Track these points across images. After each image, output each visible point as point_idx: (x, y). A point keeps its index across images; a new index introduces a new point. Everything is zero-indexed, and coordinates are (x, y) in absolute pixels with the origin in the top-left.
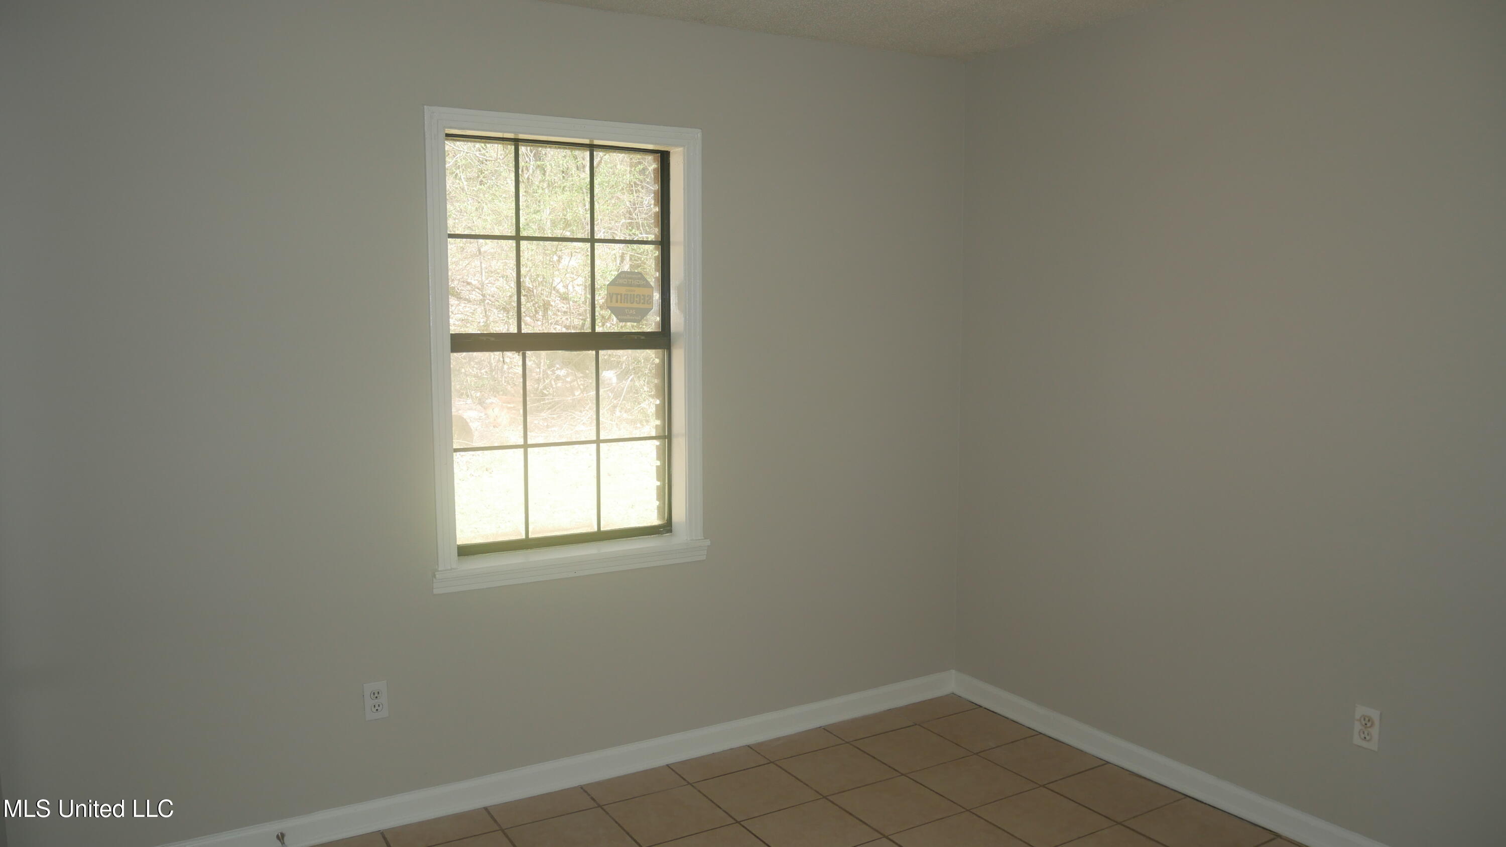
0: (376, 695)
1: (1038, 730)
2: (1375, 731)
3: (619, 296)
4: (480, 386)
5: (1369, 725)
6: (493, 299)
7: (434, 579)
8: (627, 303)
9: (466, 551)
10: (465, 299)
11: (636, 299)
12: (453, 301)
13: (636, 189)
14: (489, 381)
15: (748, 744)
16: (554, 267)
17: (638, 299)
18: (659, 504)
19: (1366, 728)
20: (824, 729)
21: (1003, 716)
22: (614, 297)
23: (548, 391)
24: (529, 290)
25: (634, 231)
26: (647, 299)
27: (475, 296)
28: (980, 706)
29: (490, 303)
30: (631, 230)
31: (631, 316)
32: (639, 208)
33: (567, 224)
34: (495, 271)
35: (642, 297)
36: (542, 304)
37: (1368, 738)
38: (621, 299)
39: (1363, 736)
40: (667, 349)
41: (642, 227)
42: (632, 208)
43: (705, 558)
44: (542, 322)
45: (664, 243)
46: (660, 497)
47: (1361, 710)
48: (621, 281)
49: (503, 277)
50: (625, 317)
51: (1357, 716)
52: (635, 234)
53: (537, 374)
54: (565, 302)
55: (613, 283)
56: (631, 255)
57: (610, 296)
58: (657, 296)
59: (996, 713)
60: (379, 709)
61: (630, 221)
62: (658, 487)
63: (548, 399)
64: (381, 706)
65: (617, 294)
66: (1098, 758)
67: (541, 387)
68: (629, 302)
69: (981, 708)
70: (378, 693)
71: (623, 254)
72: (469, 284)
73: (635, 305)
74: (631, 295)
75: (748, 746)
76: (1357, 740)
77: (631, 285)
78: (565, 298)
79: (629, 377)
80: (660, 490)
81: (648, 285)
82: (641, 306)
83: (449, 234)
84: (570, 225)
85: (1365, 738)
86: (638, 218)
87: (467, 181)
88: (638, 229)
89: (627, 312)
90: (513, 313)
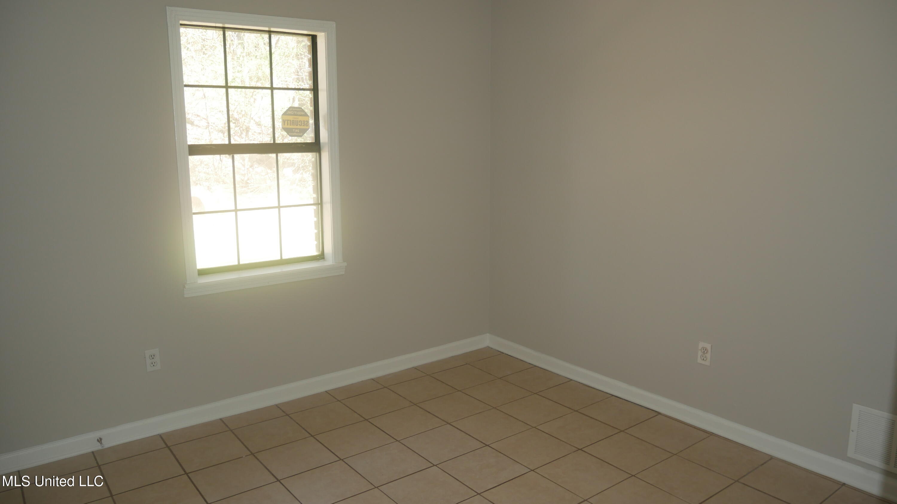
0: (152, 357)
1: (534, 365)
2: (708, 355)
3: (289, 122)
4: (208, 179)
5: (705, 352)
6: (214, 126)
7: (184, 288)
8: (294, 125)
9: (202, 273)
10: (197, 126)
11: (299, 123)
12: (188, 126)
13: (301, 57)
14: (214, 175)
15: (372, 378)
16: (251, 105)
17: (300, 123)
18: (317, 243)
19: (704, 354)
20: (415, 368)
21: (516, 358)
22: (286, 122)
23: (250, 181)
24: (236, 120)
25: (300, 83)
26: (305, 123)
27: (203, 123)
28: (503, 353)
29: (212, 127)
30: (298, 83)
31: (296, 133)
32: (303, 68)
33: (259, 79)
34: (214, 108)
35: (303, 122)
36: (244, 128)
37: (705, 359)
38: (290, 123)
39: (702, 358)
40: (318, 152)
41: (305, 80)
42: (298, 68)
43: (344, 274)
44: (245, 139)
45: (315, 90)
46: (317, 239)
47: (701, 345)
48: (290, 113)
49: (220, 112)
50: (293, 134)
51: (700, 348)
52: (301, 85)
53: (243, 171)
54: (259, 126)
55: (285, 114)
56: (299, 98)
57: (284, 122)
58: (312, 121)
59: (512, 356)
60: (155, 365)
61: (298, 77)
62: (316, 233)
63: (251, 186)
64: (156, 363)
65: (288, 120)
66: (564, 377)
67: (246, 179)
68: (295, 124)
69: (503, 354)
70: (154, 355)
71: (294, 97)
72: (198, 116)
73: (298, 127)
74: (296, 121)
75: (372, 379)
76: (699, 361)
77: (296, 115)
78: (259, 124)
79: (299, 172)
80: (317, 235)
81: (306, 115)
82: (302, 127)
83: (185, 85)
84: (261, 80)
85: (704, 359)
86: (303, 75)
87: (195, 52)
88: (303, 81)
89: (294, 131)
90: (226, 134)
